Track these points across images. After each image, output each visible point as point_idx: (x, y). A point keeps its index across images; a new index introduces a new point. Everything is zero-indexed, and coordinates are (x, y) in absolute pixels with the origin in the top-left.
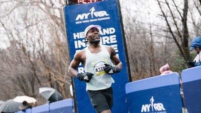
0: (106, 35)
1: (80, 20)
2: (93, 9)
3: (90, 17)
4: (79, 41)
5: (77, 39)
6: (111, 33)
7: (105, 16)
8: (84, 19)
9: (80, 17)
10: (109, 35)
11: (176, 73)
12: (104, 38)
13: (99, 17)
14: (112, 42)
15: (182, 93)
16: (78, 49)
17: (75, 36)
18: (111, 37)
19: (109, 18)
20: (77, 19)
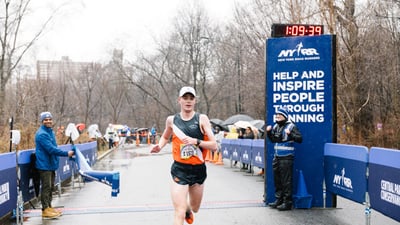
0: (313, 79)
1: (283, 57)
2: (301, 45)
3: (295, 55)
4: (279, 83)
5: (277, 81)
6: (319, 77)
7: (314, 55)
8: (288, 57)
9: (284, 53)
10: (315, 80)
11: (366, 148)
12: (309, 82)
13: (306, 56)
14: (318, 88)
15: (368, 174)
16: (277, 92)
17: (275, 76)
18: (318, 82)
19: (318, 58)
20: (280, 56)
